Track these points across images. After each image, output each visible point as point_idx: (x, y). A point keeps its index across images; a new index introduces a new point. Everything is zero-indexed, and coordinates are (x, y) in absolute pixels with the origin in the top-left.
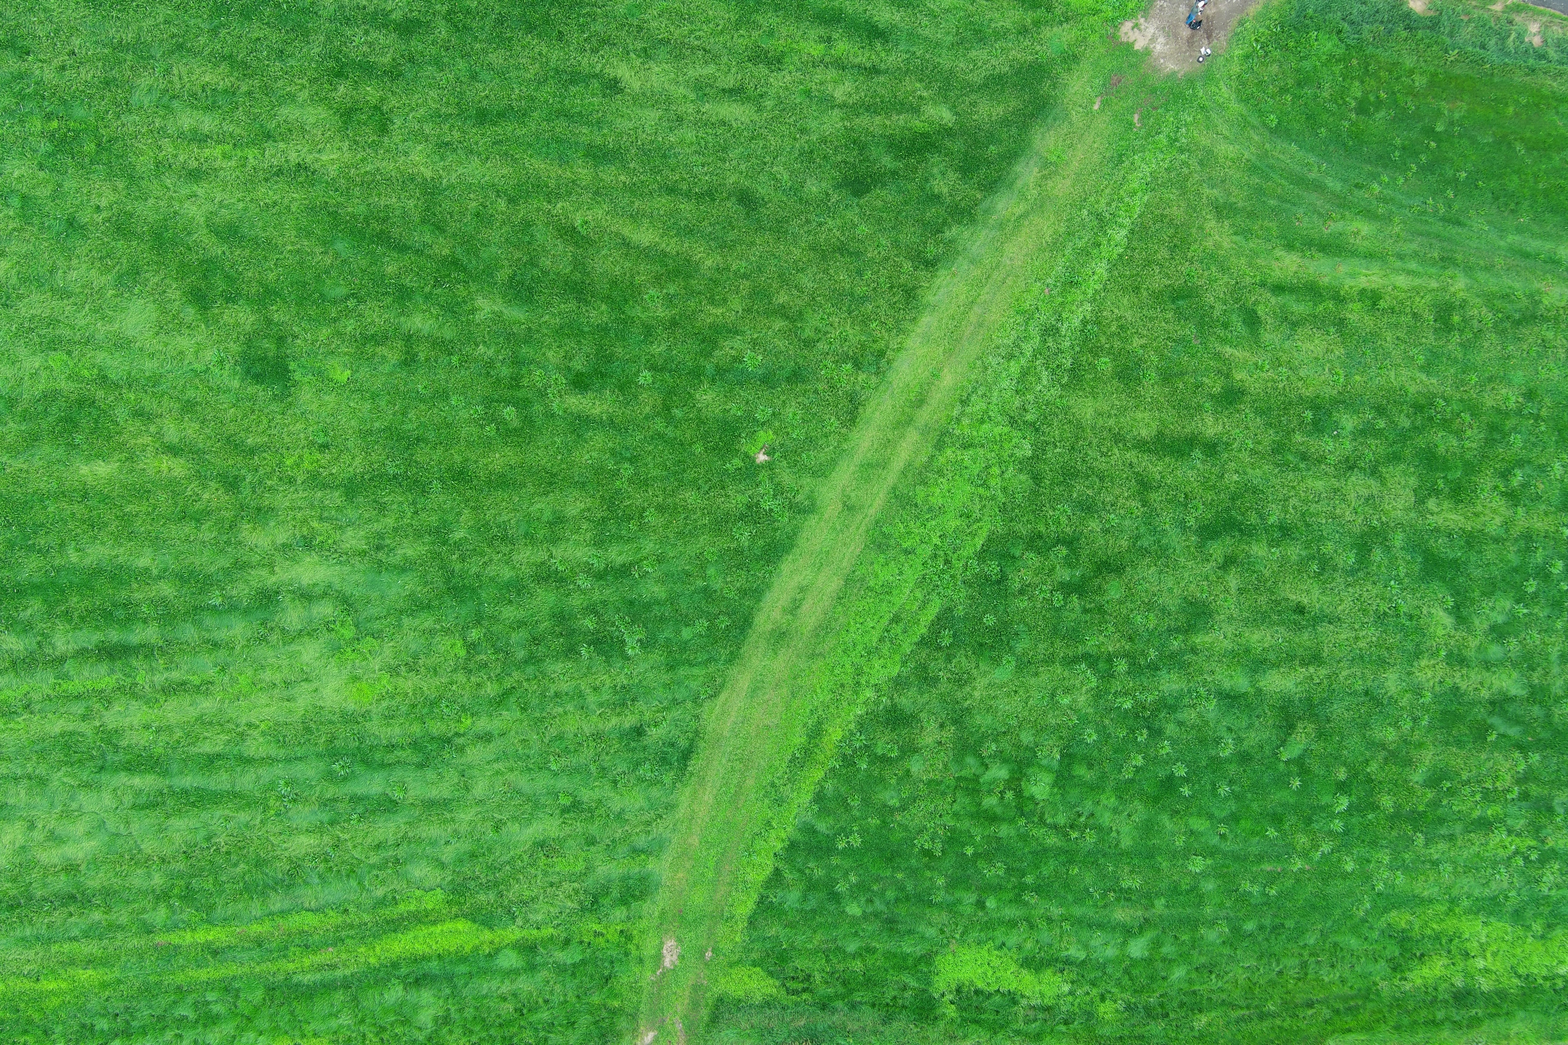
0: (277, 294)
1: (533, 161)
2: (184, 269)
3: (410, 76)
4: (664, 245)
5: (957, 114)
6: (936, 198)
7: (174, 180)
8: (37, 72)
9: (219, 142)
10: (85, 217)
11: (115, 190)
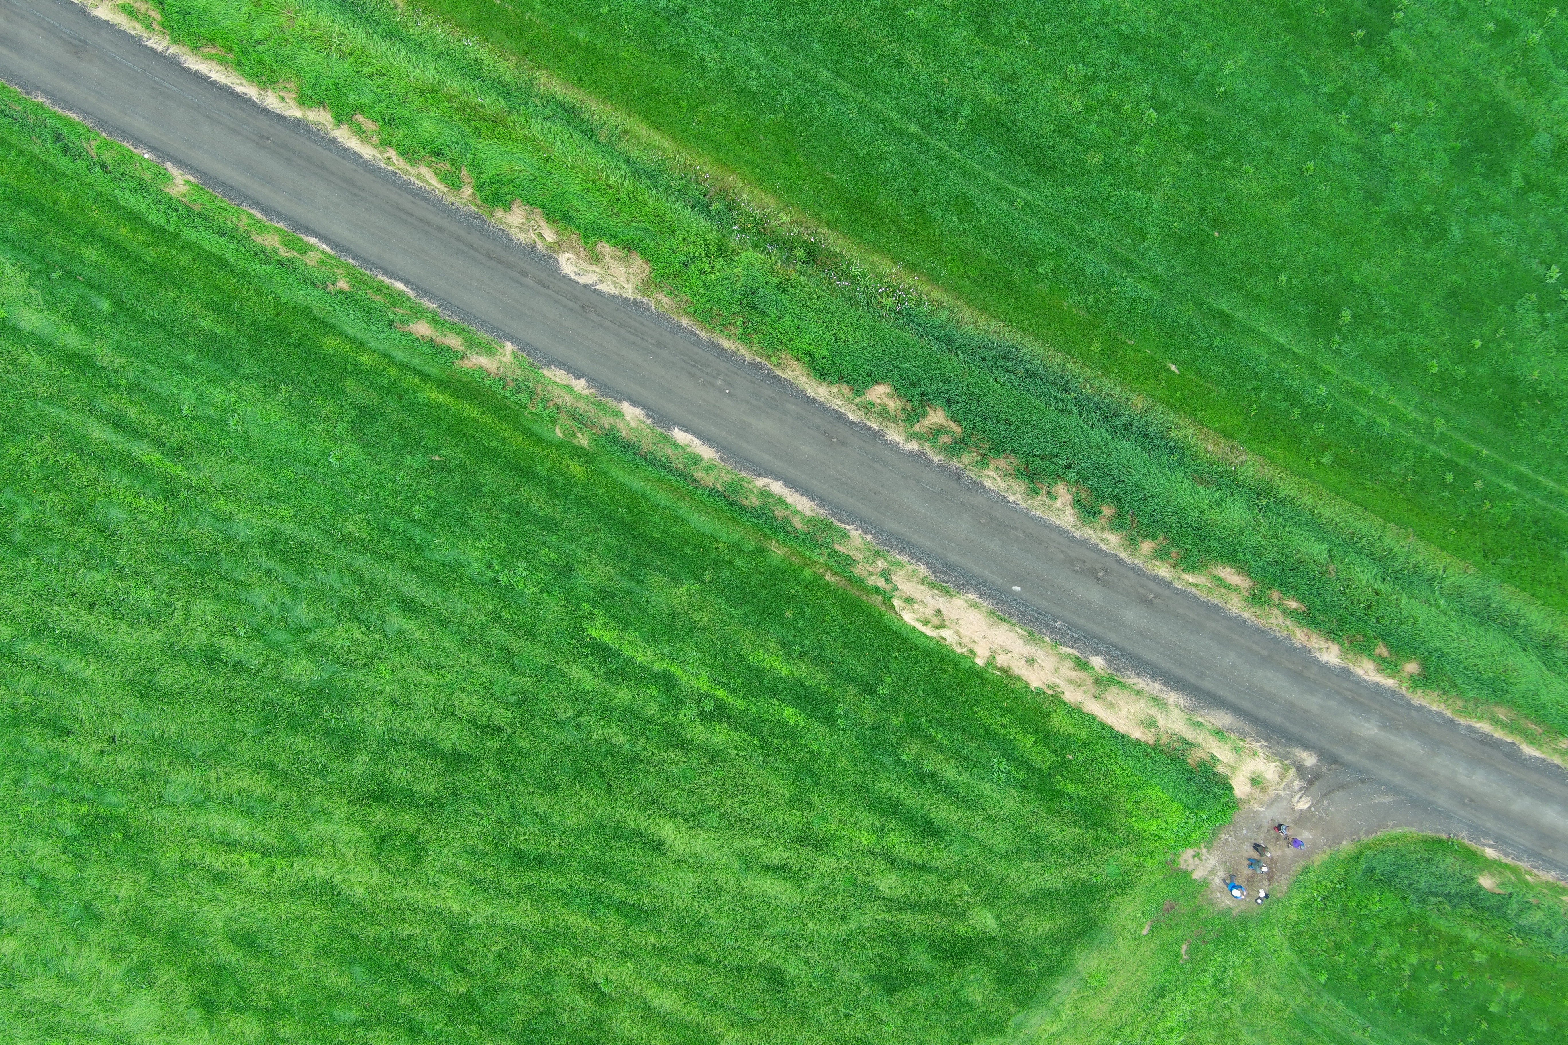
0: (286, 1010)
1: (564, 910)
2: (195, 971)
3: (450, 809)
4: (685, 1013)
5: (1002, 924)
6: (970, 1006)
7: (197, 880)
8: (74, 754)
9: (248, 848)
10: (101, 907)
11: (136, 881)
